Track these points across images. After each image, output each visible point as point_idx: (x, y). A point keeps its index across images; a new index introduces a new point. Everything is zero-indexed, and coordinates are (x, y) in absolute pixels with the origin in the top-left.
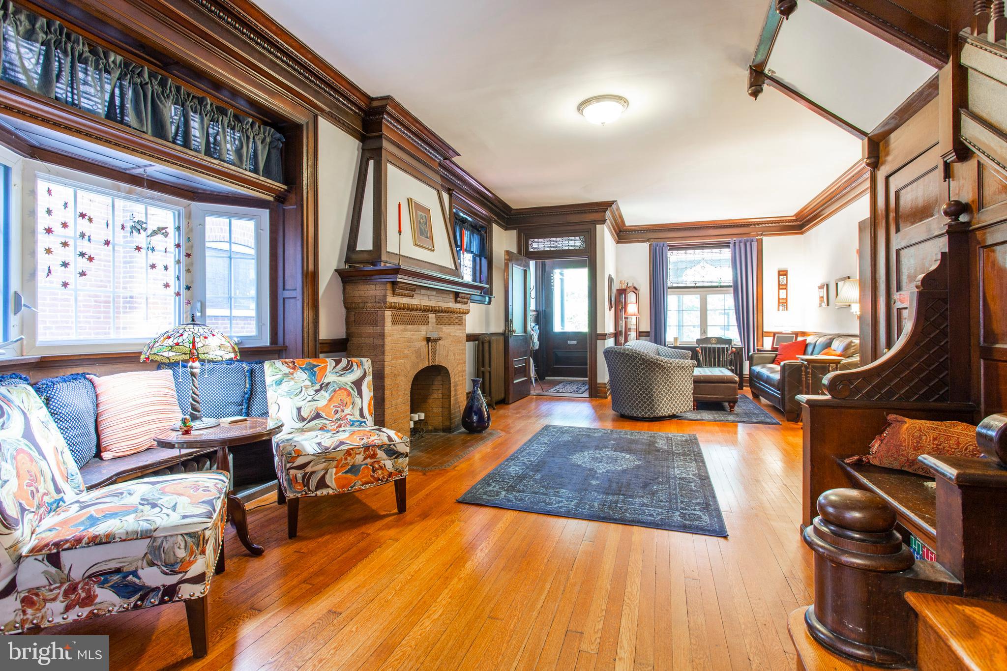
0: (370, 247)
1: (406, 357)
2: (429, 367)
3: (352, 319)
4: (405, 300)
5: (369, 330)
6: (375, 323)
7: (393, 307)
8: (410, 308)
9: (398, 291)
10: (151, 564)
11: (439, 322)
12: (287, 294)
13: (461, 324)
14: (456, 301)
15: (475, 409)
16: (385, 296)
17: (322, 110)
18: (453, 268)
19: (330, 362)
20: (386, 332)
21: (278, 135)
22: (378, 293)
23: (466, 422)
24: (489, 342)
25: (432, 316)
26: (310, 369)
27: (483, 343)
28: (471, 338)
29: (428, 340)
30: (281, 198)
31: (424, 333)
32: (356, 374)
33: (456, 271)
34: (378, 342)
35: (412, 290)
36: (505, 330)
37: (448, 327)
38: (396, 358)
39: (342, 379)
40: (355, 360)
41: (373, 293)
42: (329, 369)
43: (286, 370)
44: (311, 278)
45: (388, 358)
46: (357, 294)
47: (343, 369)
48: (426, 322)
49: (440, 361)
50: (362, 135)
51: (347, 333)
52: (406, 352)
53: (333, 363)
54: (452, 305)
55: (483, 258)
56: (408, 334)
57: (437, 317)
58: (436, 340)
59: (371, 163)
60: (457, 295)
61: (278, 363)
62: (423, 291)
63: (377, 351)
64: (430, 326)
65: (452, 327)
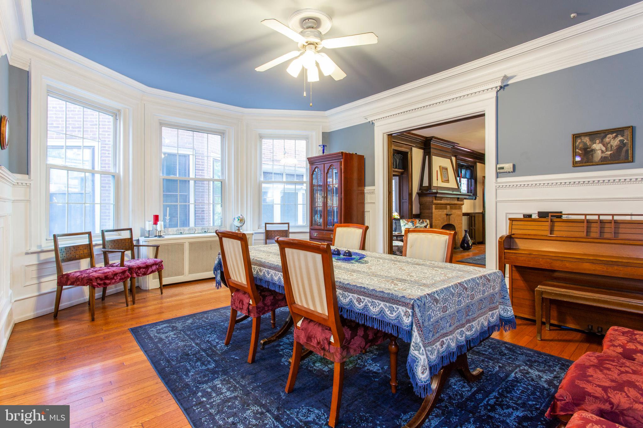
0: (427, 185)
1: (439, 220)
2: (447, 224)
3: (422, 208)
4: (439, 202)
5: (427, 211)
6: (429, 209)
7: (435, 204)
8: (441, 204)
9: (437, 199)
10: (398, 251)
11: (451, 208)
12: (404, 201)
13: (460, 209)
14: (458, 201)
15: (465, 242)
16: (433, 201)
17: (413, 146)
18: (457, 188)
19: (417, 221)
20: (433, 212)
21: (401, 156)
22: (430, 200)
23: (462, 246)
24: (475, 217)
25: (448, 206)
26: (412, 222)
27: (471, 217)
28: (465, 214)
29: (447, 215)
30: (402, 173)
31: (445, 212)
32: (425, 224)
33: (458, 189)
34: (430, 215)
35: (441, 198)
36: (483, 211)
37: (454, 210)
38: (436, 220)
39: (421, 225)
40: (424, 220)
41: (429, 200)
42: (417, 222)
43: (406, 222)
44: (411, 195)
45: (434, 220)
46: (423, 200)
47: (421, 223)
48: (446, 209)
49: (452, 222)
50: (424, 148)
51: (420, 212)
52: (439, 219)
53: (418, 221)
54: (456, 202)
55: (472, 180)
56: (440, 213)
57: (450, 207)
58: (450, 215)
59: (427, 157)
60: (458, 198)
61: (404, 220)
62: (445, 198)
63: (430, 218)
64: (448, 210)
65: (456, 210)
